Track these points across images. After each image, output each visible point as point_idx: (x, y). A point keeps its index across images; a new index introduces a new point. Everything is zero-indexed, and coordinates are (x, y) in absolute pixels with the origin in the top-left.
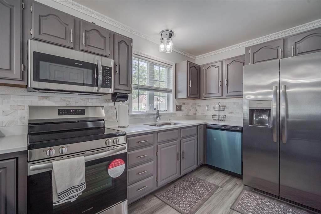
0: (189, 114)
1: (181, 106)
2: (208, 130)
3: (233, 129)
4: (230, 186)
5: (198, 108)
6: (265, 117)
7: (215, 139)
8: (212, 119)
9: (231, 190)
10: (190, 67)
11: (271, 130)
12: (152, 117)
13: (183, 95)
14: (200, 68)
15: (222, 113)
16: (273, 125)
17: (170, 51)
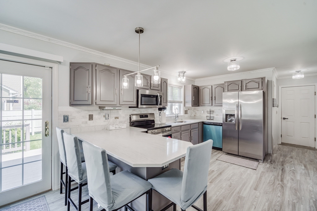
0: (192, 116)
1: (187, 111)
2: (204, 125)
3: (218, 124)
4: (216, 153)
5: (197, 112)
6: (232, 118)
7: (208, 130)
8: (206, 119)
9: (216, 154)
10: (194, 89)
11: (235, 124)
12: (173, 118)
13: (189, 105)
14: (199, 88)
15: (212, 115)
16: (236, 122)
17: (184, 82)
